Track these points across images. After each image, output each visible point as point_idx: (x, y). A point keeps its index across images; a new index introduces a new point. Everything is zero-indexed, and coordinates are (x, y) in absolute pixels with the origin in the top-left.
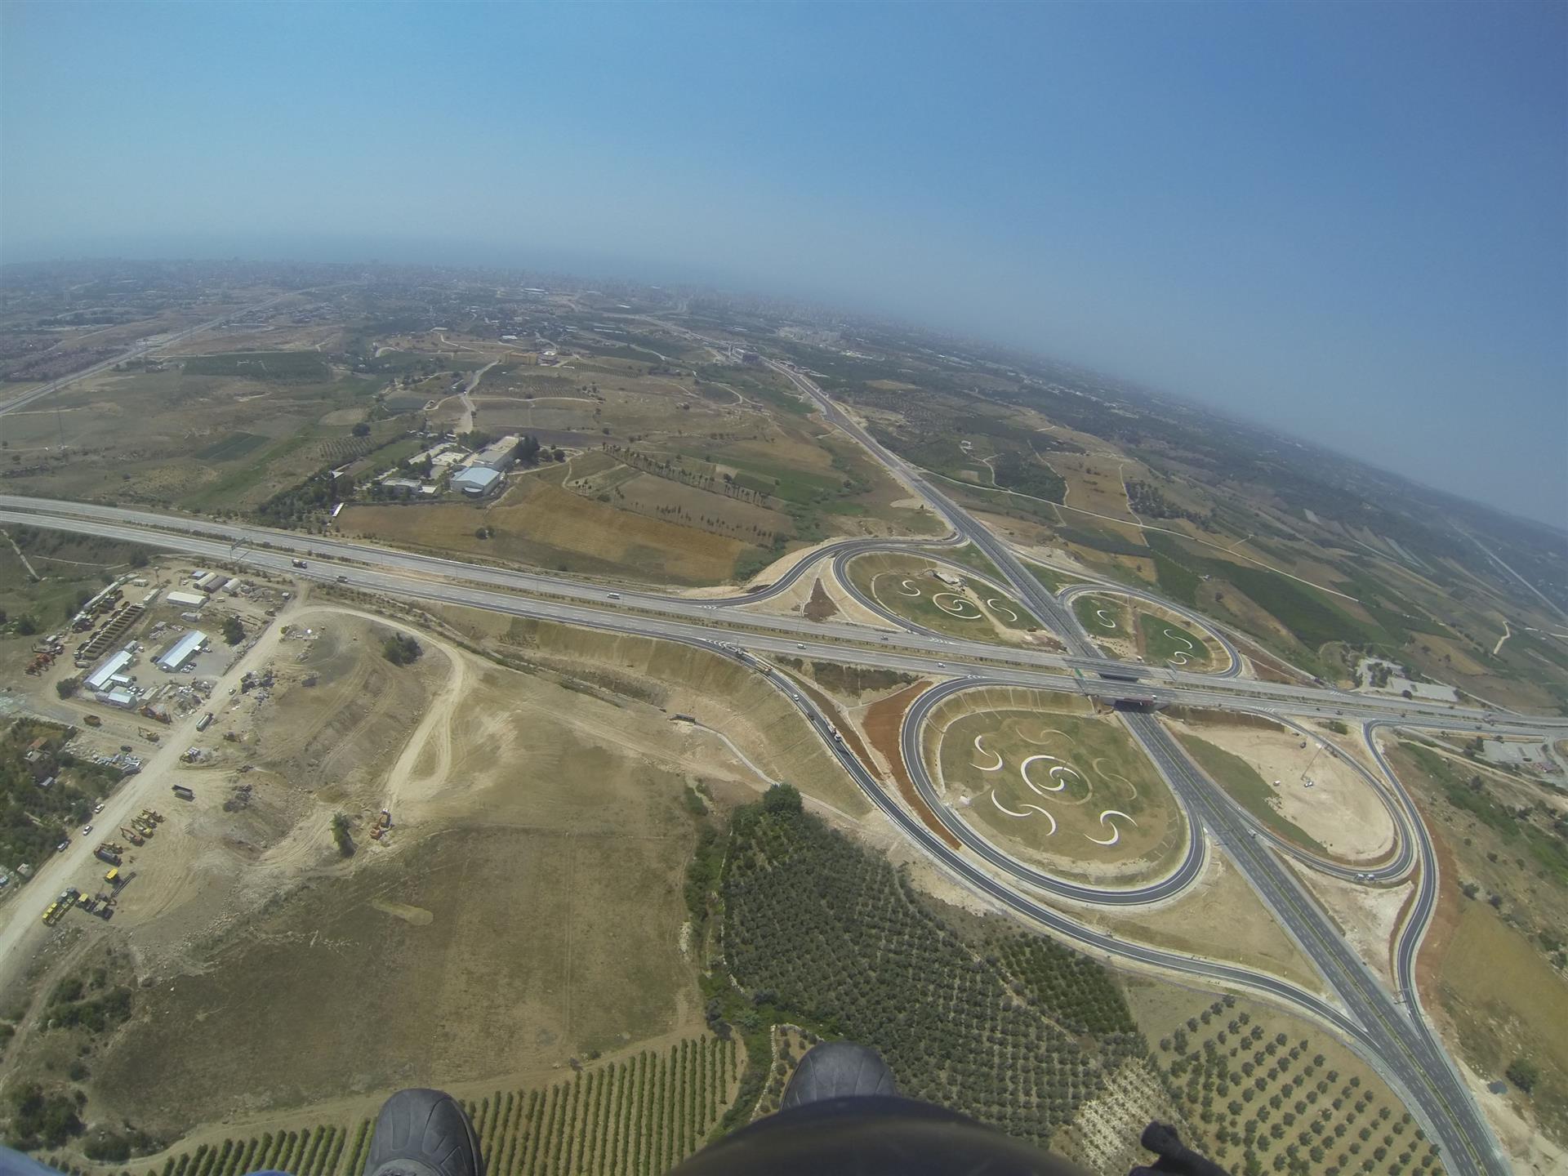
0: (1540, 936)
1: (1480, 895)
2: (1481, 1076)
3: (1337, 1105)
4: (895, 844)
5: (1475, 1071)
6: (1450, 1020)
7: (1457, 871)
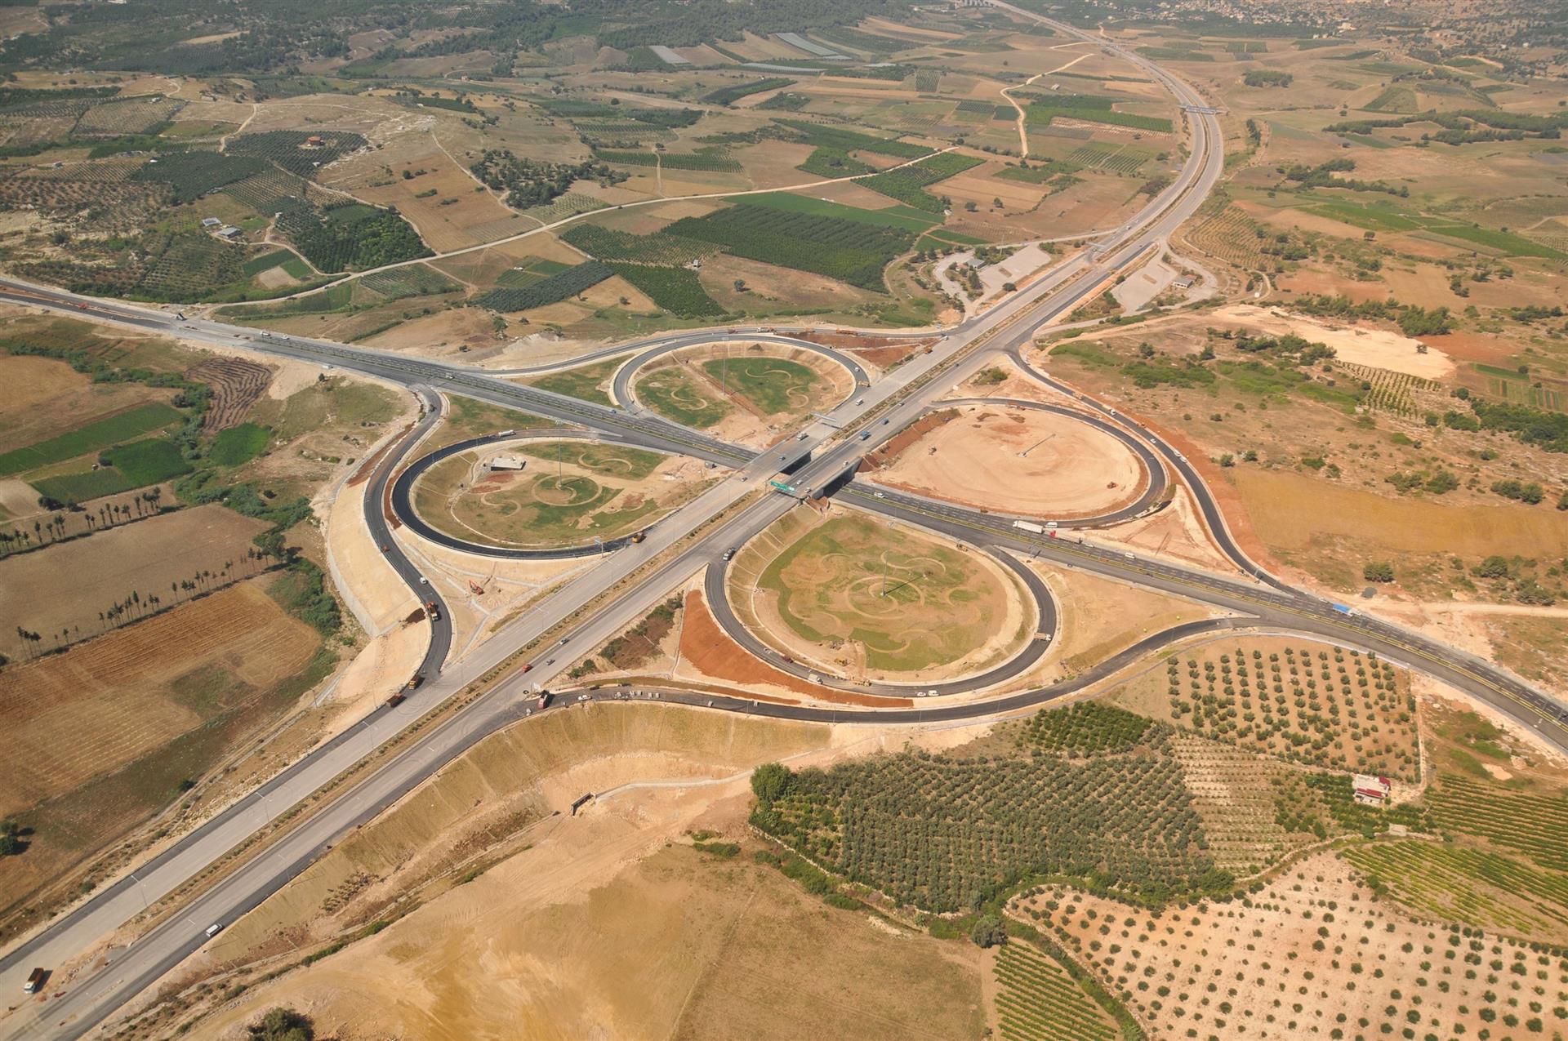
0: (1304, 462)
1: (1236, 459)
2: (1353, 593)
3: (1294, 672)
4: (883, 738)
5: (1346, 592)
6: (1298, 571)
7: (1201, 451)
